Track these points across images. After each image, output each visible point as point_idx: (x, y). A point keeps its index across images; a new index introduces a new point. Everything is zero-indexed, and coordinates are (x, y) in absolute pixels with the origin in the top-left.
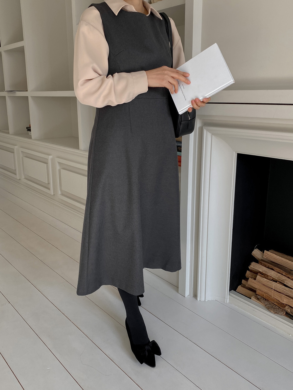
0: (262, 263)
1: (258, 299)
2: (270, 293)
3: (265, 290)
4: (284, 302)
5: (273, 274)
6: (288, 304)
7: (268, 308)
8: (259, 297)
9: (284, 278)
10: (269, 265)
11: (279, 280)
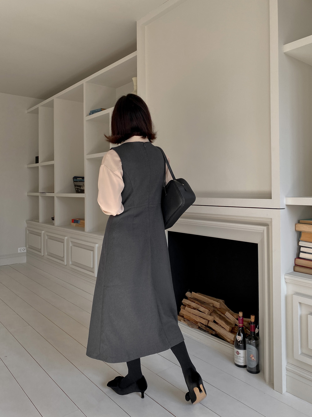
0: (189, 299)
1: (184, 321)
2: (191, 317)
3: (189, 315)
4: (197, 321)
5: (193, 305)
6: (199, 321)
7: (189, 325)
8: (185, 319)
9: (199, 306)
10: (192, 300)
11: (197, 308)
